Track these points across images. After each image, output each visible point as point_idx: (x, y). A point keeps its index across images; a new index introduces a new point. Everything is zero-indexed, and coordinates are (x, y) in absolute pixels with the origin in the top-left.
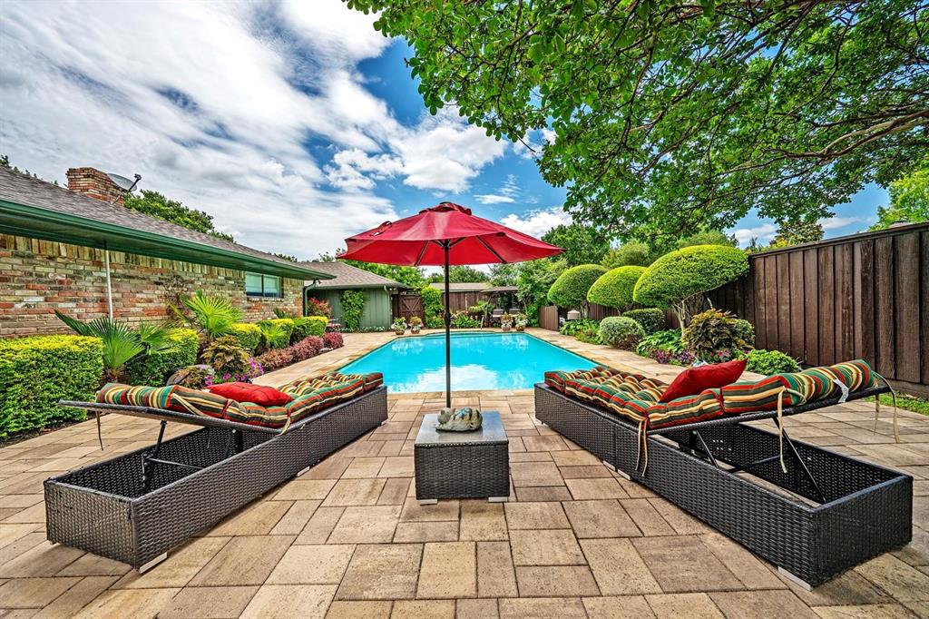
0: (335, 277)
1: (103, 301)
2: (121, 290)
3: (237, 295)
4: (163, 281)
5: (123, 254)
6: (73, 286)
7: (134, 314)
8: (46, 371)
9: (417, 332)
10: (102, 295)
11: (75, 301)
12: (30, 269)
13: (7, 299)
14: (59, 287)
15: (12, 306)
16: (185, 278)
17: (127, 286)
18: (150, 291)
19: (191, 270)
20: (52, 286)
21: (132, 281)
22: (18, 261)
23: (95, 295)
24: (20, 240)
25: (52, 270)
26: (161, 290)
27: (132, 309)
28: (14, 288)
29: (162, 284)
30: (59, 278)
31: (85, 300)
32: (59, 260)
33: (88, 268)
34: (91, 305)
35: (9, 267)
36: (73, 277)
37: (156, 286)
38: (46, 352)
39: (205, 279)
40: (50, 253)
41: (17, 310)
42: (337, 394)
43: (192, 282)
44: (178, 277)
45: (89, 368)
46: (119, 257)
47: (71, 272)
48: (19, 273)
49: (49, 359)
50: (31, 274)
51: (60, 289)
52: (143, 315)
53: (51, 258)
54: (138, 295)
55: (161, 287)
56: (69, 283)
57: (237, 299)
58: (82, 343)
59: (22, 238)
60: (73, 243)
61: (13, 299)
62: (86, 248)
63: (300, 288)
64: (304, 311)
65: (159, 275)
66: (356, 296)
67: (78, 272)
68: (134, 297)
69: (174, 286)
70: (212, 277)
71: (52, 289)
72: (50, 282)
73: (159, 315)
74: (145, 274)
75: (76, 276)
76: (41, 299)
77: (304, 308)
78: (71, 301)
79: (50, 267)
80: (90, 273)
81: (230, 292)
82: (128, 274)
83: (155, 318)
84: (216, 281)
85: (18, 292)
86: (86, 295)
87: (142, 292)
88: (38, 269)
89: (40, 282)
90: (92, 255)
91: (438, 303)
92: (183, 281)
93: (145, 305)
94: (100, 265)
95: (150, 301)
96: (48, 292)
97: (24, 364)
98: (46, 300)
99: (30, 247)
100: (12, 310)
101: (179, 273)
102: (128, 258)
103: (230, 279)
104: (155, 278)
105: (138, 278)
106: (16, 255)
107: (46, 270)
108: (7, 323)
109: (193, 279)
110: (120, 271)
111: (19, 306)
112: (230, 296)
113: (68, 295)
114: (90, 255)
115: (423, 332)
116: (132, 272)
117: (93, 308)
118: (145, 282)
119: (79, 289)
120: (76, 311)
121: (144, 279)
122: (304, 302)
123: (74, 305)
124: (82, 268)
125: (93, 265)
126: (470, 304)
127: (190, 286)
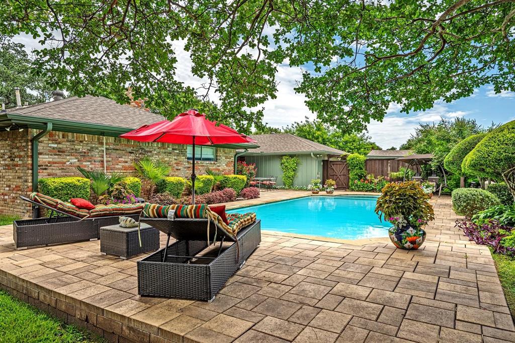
0: (259, 147)
1: (102, 161)
2: (112, 156)
3: (180, 159)
4: (134, 152)
5: (113, 138)
6: (89, 154)
7: (117, 169)
8: (65, 192)
9: (331, 192)
10: (102, 159)
11: (90, 161)
12: (73, 147)
13: (63, 160)
14: (84, 155)
15: (65, 163)
16: (147, 150)
17: (114, 155)
18: (127, 157)
19: (150, 145)
20: (81, 154)
21: (118, 152)
22: (69, 144)
23: (99, 159)
24: (70, 134)
25: (81, 147)
26: (132, 157)
27: (117, 166)
28: (66, 155)
29: (133, 153)
30: (84, 151)
31: (95, 161)
32: (84, 142)
33: (96, 146)
34: (97, 163)
35: (65, 146)
36: (90, 150)
37: (130, 154)
38: (66, 184)
39: (159, 150)
40: (81, 139)
41: (67, 165)
42: (122, 210)
43: (151, 152)
44: (142, 149)
45: (83, 193)
46: (111, 139)
47: (89, 148)
48: (69, 149)
49: (66, 187)
50: (73, 149)
51: (84, 156)
52: (122, 169)
53: (81, 142)
54: (120, 159)
55: (132, 155)
56: (88, 153)
57: (181, 162)
58: (81, 181)
59: (70, 133)
60: (90, 134)
61: (66, 160)
62: (96, 136)
63: (233, 154)
64: (234, 171)
65: (132, 148)
66: (291, 161)
67: (92, 148)
68: (118, 160)
69: (140, 154)
70: (164, 149)
71: (81, 156)
72: (80, 153)
73: (131, 170)
74: (124, 148)
75: (91, 150)
76: (76, 160)
77: (234, 168)
78: (88, 161)
79: (81, 145)
80: (97, 148)
81: (176, 157)
82: (115, 148)
83: (128, 171)
84: (166, 151)
85: (68, 157)
86: (95, 159)
87: (122, 157)
88: (76, 147)
89: (76, 153)
90: (98, 139)
91: (361, 169)
92: (145, 151)
93: (124, 164)
94: (102, 144)
95: (126, 162)
96: (79, 157)
97: (57, 188)
98: (78, 161)
99: (73, 137)
100: (65, 165)
101: (143, 147)
102: (116, 140)
103: (176, 149)
104: (130, 150)
105: (120, 150)
106: (68, 141)
107: (79, 147)
108: (63, 171)
109: (151, 150)
110: (111, 147)
111: (68, 163)
112: (175, 160)
113: (87, 159)
114: (98, 140)
115: (336, 193)
116: (118, 147)
117: (98, 165)
118: (124, 152)
119: (92, 156)
120: (90, 166)
121: (123, 150)
122: (234, 165)
123: (89, 163)
124: (94, 145)
125: (99, 144)
126: (393, 170)
127: (149, 154)
